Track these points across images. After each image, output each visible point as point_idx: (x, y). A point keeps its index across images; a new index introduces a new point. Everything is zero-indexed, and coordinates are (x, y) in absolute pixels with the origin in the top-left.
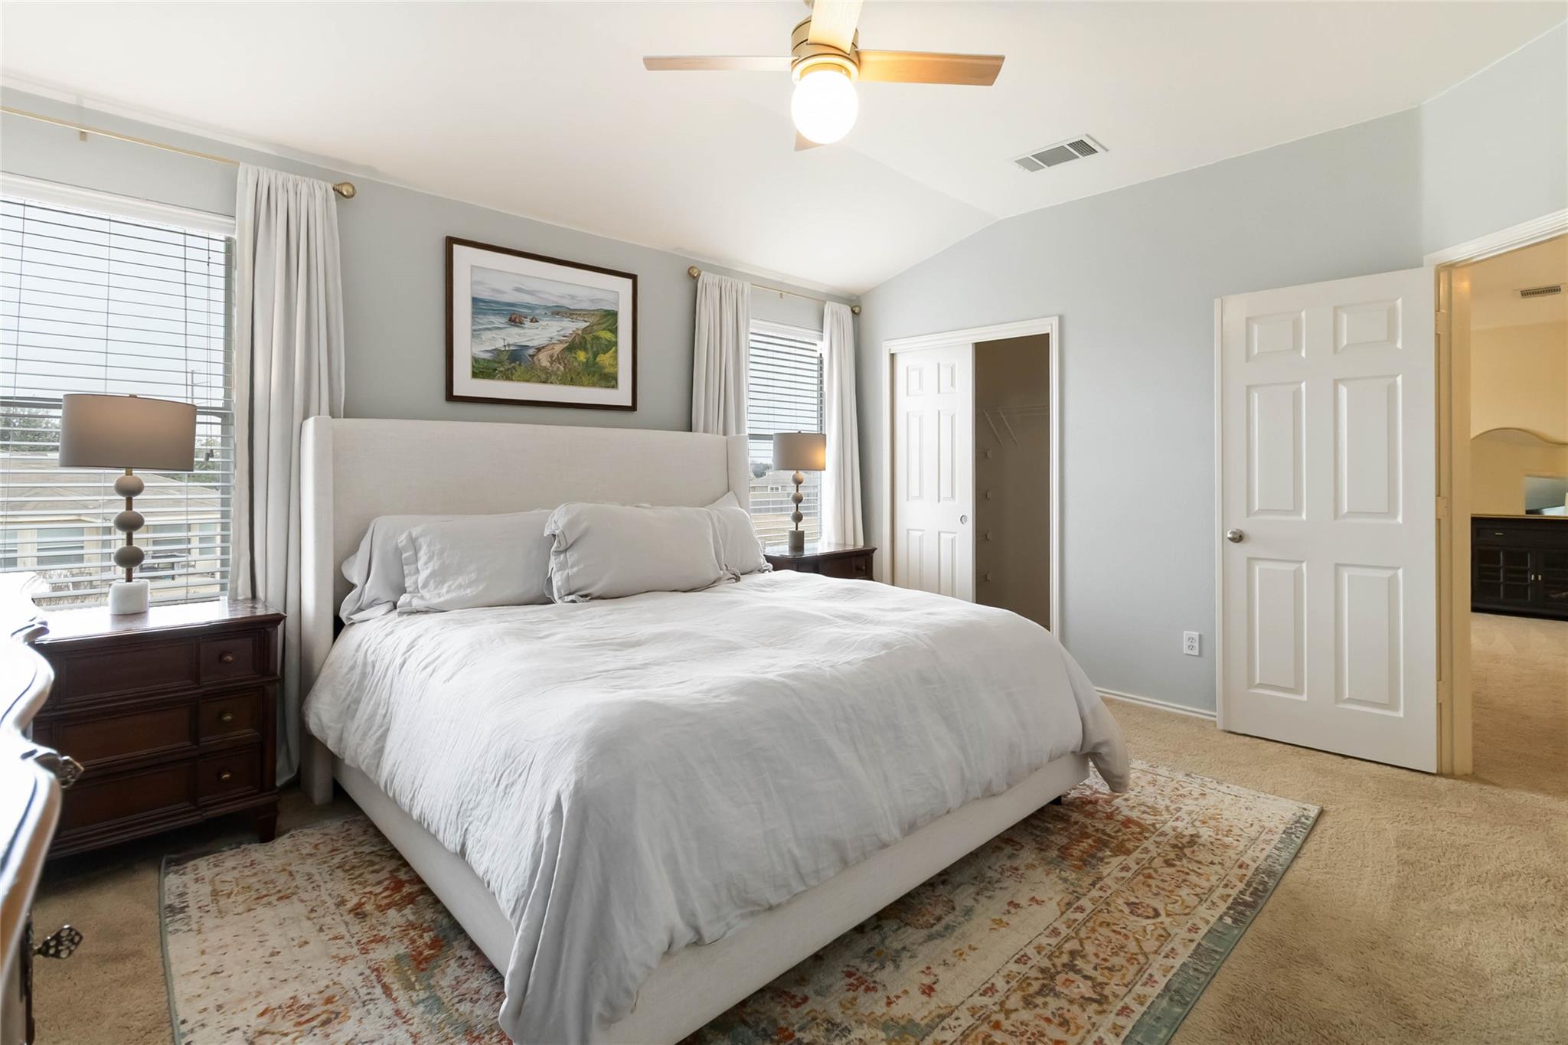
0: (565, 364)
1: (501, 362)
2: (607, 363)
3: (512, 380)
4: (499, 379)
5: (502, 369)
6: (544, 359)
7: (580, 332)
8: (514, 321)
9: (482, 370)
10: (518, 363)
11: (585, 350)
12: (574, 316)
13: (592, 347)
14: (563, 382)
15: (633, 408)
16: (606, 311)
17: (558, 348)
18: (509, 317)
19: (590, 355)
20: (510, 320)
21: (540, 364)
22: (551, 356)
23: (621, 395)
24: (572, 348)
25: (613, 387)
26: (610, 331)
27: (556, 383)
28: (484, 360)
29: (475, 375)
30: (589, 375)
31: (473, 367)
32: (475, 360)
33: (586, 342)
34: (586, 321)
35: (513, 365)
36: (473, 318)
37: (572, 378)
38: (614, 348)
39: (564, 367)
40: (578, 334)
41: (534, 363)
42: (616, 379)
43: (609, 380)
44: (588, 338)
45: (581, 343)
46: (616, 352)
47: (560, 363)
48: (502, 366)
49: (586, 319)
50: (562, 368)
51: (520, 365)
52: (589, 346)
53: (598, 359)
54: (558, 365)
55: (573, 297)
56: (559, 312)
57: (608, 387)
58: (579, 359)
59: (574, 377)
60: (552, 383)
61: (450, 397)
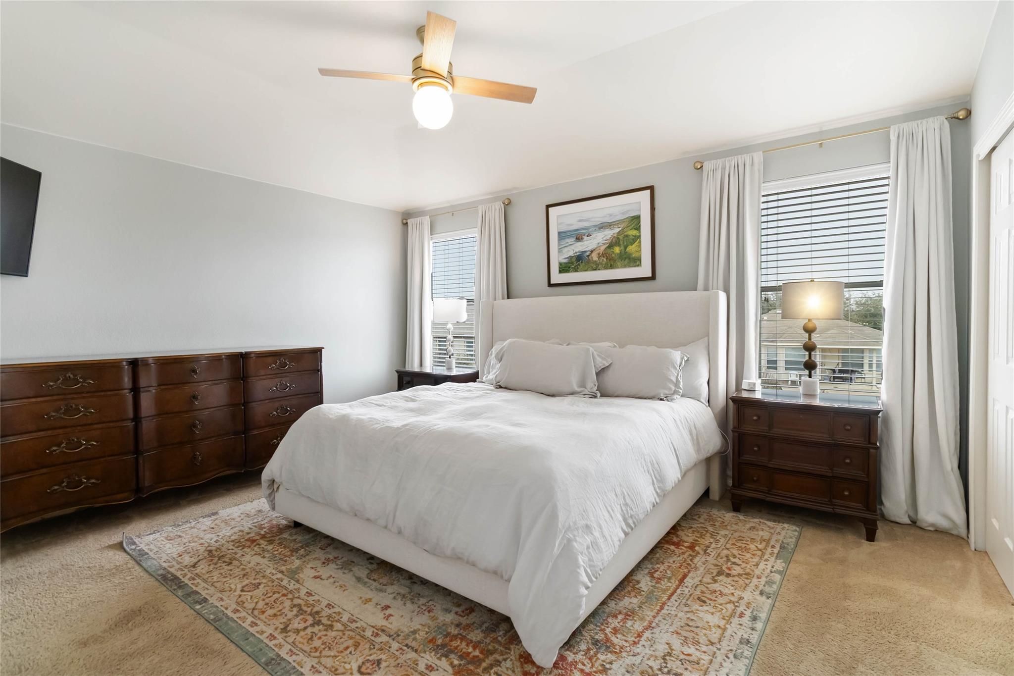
0: (607, 257)
1: (572, 263)
2: (634, 250)
3: (578, 271)
4: (571, 272)
5: (573, 266)
6: (595, 257)
7: (615, 235)
8: (579, 239)
9: (563, 269)
10: (581, 261)
11: (619, 245)
12: (612, 226)
13: (623, 243)
14: (606, 268)
15: (653, 277)
16: (632, 217)
17: (603, 248)
18: (576, 237)
19: (622, 248)
20: (577, 239)
21: (593, 260)
22: (599, 254)
23: (645, 270)
24: (611, 246)
25: (638, 266)
26: (636, 229)
27: (602, 269)
28: (564, 263)
29: (560, 272)
30: (621, 261)
31: (560, 268)
32: (560, 264)
33: (619, 241)
34: (619, 227)
35: (578, 263)
36: (559, 242)
37: (611, 265)
38: (638, 240)
39: (606, 259)
40: (614, 237)
41: (589, 259)
42: (640, 260)
43: (636, 261)
44: (621, 237)
45: (616, 241)
46: (640, 242)
47: (604, 257)
48: (573, 265)
49: (619, 226)
50: (605, 260)
51: (582, 262)
52: (621, 243)
53: (628, 249)
54: (603, 258)
55: (610, 215)
56: (602, 226)
57: (635, 266)
58: (615, 252)
59: (612, 263)
60: (599, 270)
61: (550, 285)
